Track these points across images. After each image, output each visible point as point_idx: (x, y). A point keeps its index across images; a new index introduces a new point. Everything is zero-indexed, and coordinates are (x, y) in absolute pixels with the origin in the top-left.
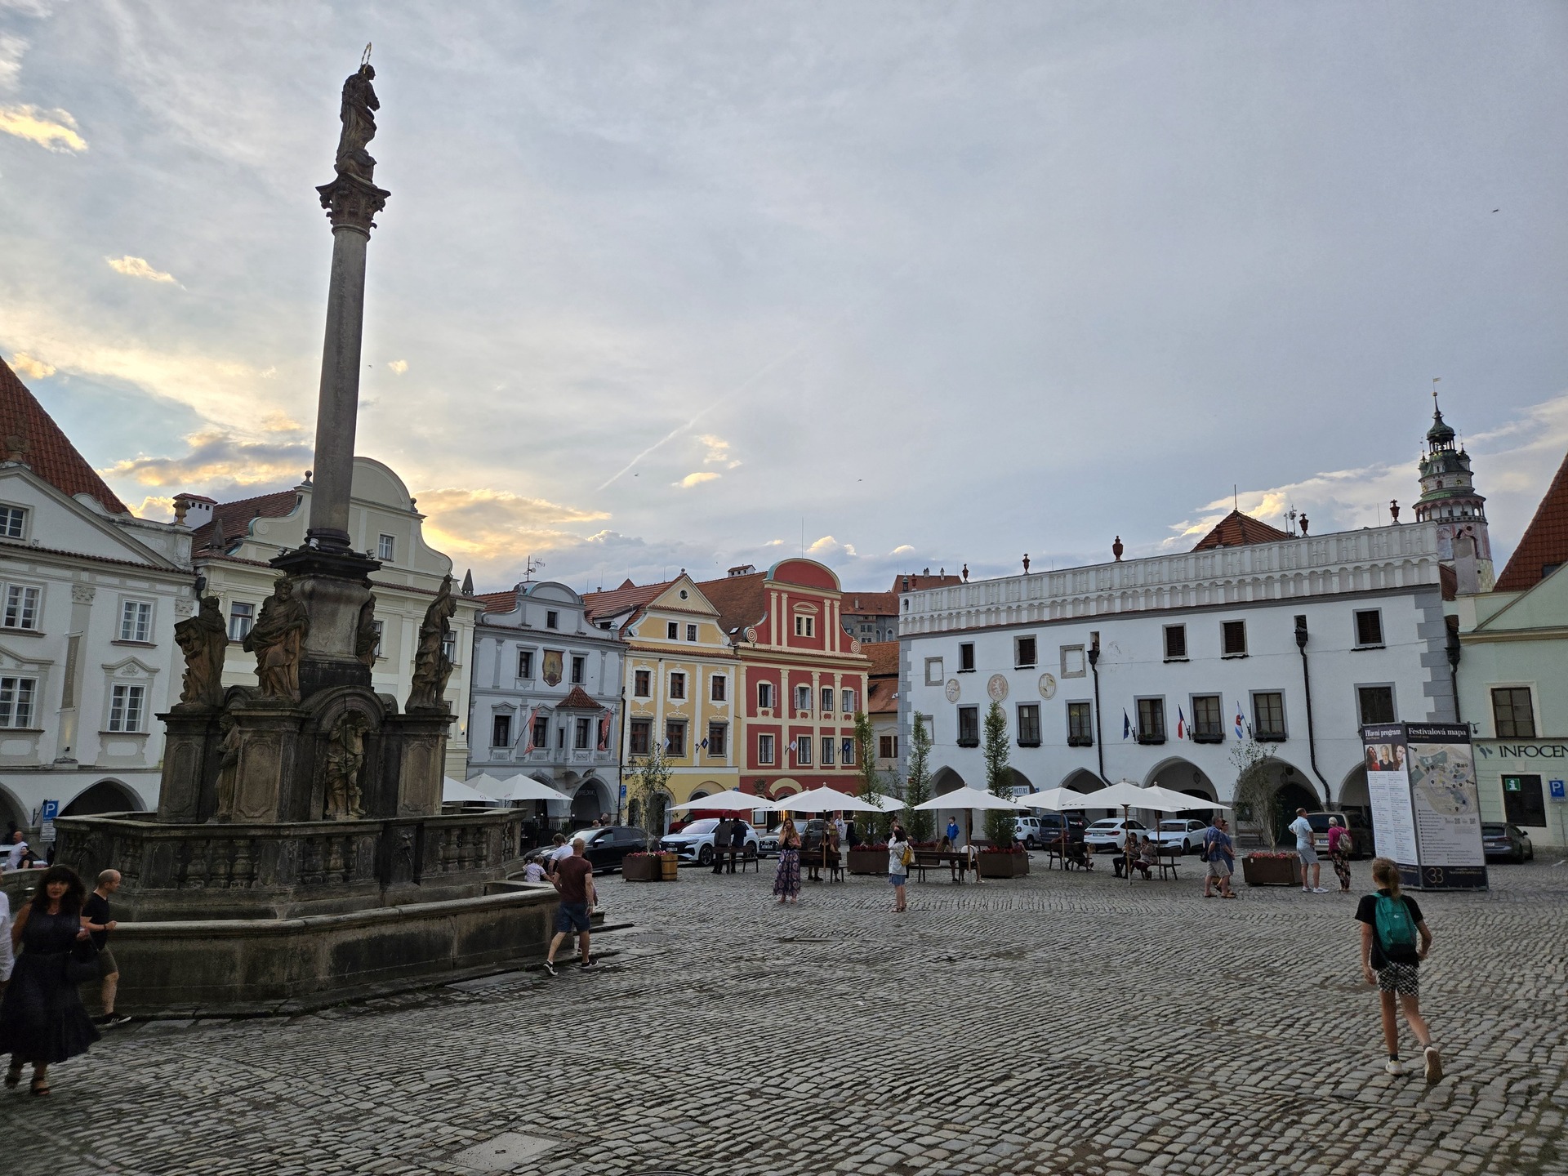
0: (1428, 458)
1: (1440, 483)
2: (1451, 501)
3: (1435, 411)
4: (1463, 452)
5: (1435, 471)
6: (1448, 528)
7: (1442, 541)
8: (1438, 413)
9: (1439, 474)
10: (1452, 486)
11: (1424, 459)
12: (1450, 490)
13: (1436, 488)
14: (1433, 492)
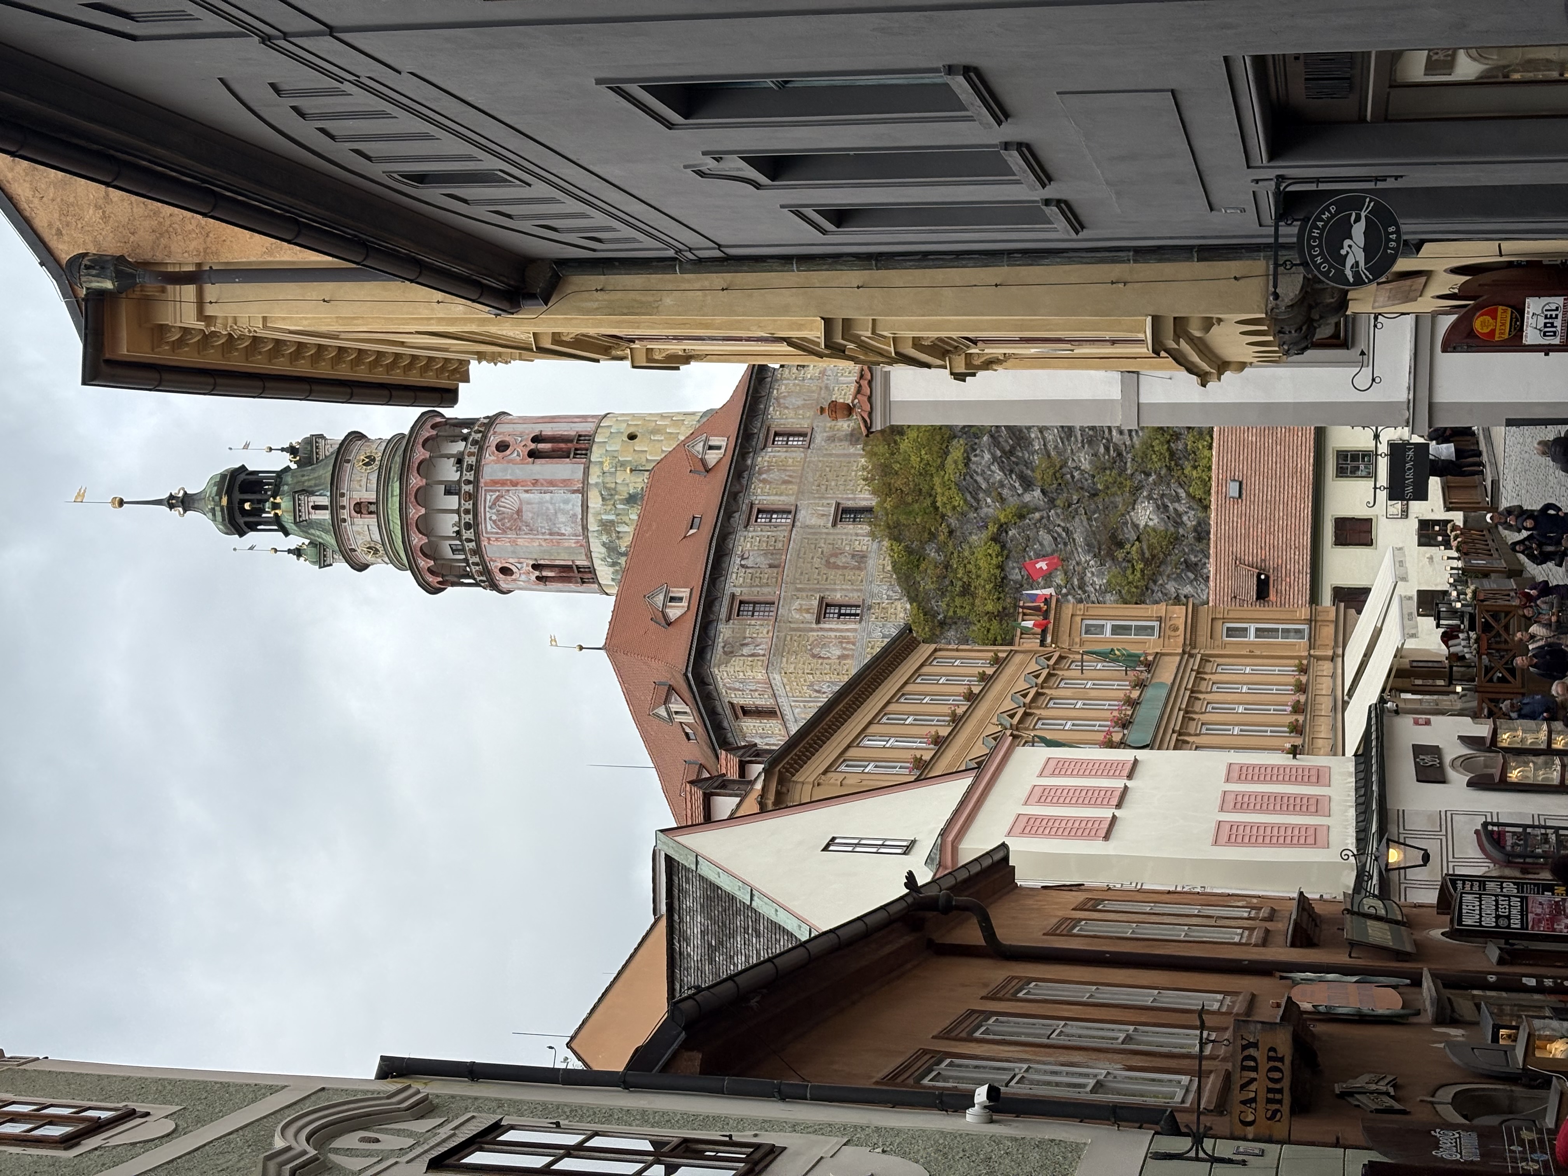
0: (296, 541)
1: (359, 508)
2: (416, 481)
3: (165, 509)
4: (292, 450)
5: (325, 515)
6: (490, 497)
7: (527, 516)
8: (171, 502)
9: (335, 508)
10: (374, 478)
11: (298, 552)
12: (384, 482)
13: (372, 520)
14: (384, 526)
